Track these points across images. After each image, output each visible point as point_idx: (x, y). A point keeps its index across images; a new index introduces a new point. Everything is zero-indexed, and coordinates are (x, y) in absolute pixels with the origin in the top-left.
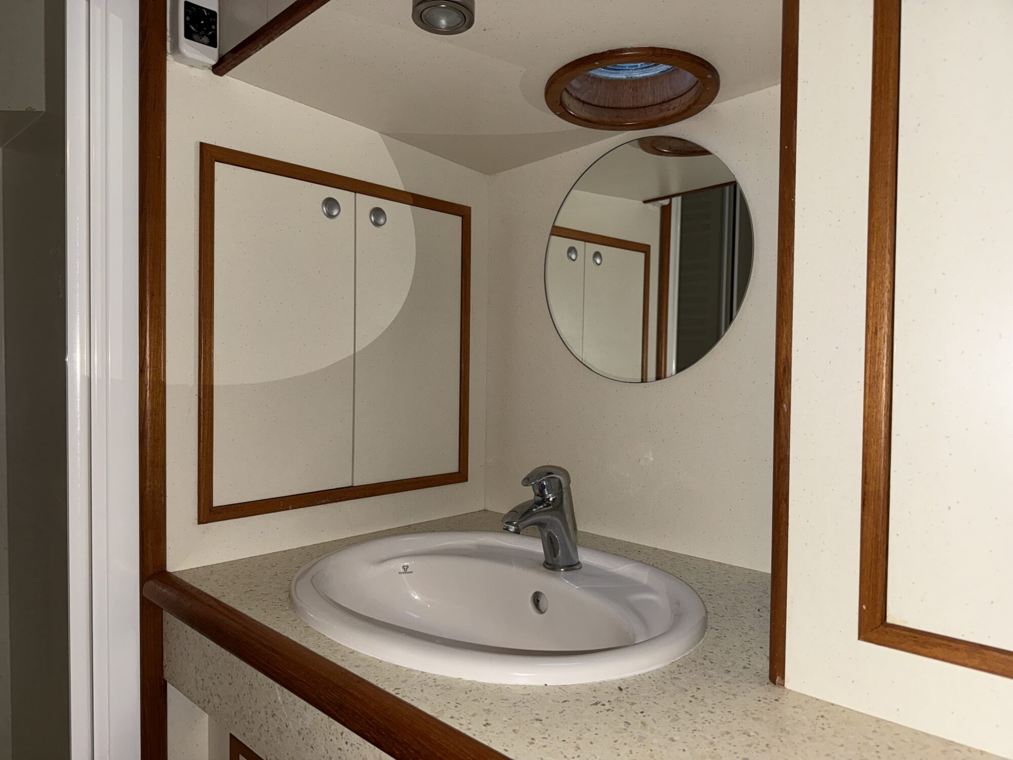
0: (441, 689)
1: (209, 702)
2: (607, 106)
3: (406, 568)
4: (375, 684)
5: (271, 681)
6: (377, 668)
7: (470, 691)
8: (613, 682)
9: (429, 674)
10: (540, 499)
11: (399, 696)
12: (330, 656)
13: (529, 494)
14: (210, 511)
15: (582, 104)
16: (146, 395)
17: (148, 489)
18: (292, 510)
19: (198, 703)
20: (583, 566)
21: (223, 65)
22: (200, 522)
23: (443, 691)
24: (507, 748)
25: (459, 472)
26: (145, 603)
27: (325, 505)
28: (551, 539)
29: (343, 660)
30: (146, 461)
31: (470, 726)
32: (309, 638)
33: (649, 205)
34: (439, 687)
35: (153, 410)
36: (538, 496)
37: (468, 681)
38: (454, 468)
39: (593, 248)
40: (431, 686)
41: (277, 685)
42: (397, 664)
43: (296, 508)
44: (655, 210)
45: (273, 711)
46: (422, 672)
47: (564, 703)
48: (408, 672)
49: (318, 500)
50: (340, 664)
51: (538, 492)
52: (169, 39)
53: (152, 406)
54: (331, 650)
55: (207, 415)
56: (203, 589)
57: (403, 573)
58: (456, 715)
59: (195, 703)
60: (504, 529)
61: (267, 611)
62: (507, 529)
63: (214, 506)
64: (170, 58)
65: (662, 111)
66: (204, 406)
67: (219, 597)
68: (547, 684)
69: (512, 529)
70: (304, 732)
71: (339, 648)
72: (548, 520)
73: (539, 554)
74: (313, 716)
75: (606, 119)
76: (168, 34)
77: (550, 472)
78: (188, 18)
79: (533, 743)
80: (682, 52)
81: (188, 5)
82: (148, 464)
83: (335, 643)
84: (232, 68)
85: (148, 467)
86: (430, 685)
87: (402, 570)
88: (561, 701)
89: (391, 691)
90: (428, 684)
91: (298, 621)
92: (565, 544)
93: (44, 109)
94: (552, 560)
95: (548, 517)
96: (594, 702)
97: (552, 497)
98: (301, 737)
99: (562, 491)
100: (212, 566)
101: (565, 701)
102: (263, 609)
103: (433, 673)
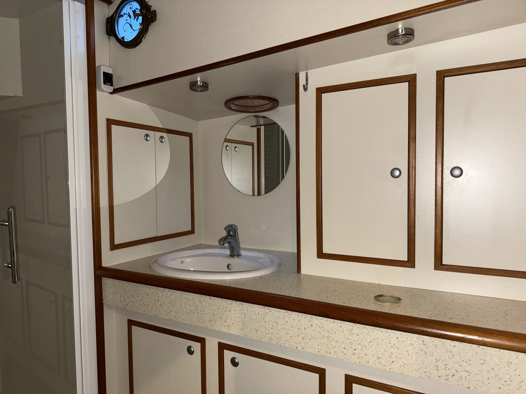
2: (243, 105)
10: (228, 234)
13: (225, 233)
14: (115, 246)
15: (235, 105)
20: (242, 255)
21: (114, 92)
22: (112, 250)
25: (192, 230)
28: (232, 247)
33: (253, 128)
38: (190, 229)
39: (234, 145)
43: (140, 244)
44: (255, 129)
49: (147, 242)
51: (228, 232)
52: (97, 84)
55: (112, 213)
57: (182, 263)
63: (116, 244)
64: (97, 90)
65: (261, 108)
69: (222, 243)
70: (171, 302)
73: (228, 253)
75: (243, 110)
76: (98, 82)
77: (231, 226)
78: (104, 77)
80: (268, 97)
81: (104, 73)
87: (181, 262)
92: (237, 248)
94: (232, 254)
95: (232, 240)
96: (255, 280)
97: (232, 233)
98: (170, 304)
99: (235, 231)
100: (115, 265)
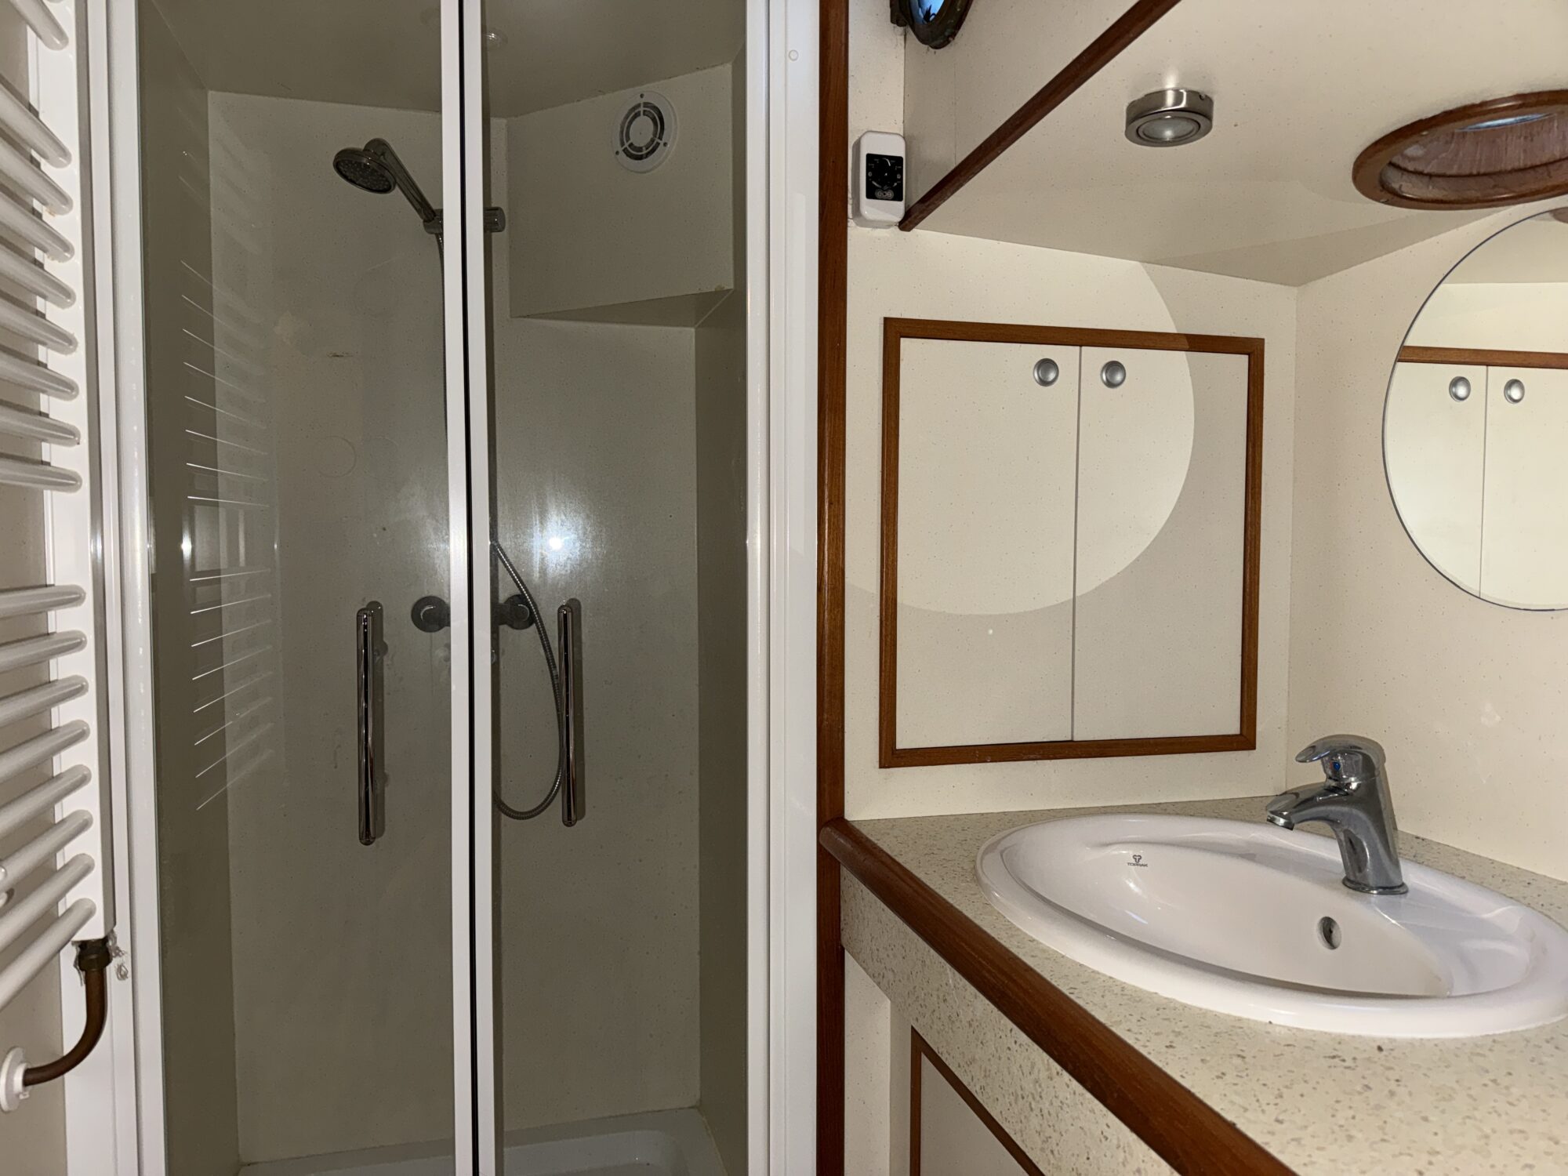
0: (1128, 999)
1: (883, 977)
3: (1137, 858)
4: (1049, 979)
5: (943, 961)
6: (1057, 962)
7: (1164, 1009)
8: (1374, 1040)
9: (1118, 981)
10: (1333, 784)
11: (1072, 997)
12: (1005, 939)
13: (1316, 774)
14: (893, 754)
16: (824, 616)
17: (826, 723)
18: (991, 764)
19: (873, 976)
20: (1410, 889)
21: (909, 219)
22: (882, 766)
23: (1128, 1002)
24: (1184, 1075)
25: (1242, 735)
26: (822, 854)
27: (1034, 762)
28: (1351, 842)
29: (1018, 947)
30: (823, 690)
31: (1148, 1044)
32: (985, 917)
34: (1125, 997)
35: (831, 633)
36: (1330, 778)
37: (1166, 998)
38: (1232, 727)
39: (1504, 374)
40: (1116, 994)
41: (948, 966)
42: (1082, 963)
43: (996, 761)
45: (944, 996)
46: (1111, 978)
47: (1286, 1048)
48: (1092, 974)
49: (1024, 754)
50: (1014, 950)
51: (1330, 773)
52: (850, 202)
53: (830, 629)
54: (1007, 933)
55: (889, 640)
56: (880, 844)
57: (1134, 865)
58: (1135, 1029)
59: (870, 976)
60: (1268, 820)
61: (945, 879)
62: (1272, 821)
63: (897, 748)
64: (851, 223)
66: (886, 630)
67: (896, 856)
68: (1272, 1021)
69: (1282, 821)
70: (975, 1024)
71: (1020, 933)
72: (1343, 814)
73: (1332, 862)
74: (982, 1007)
76: (850, 195)
77: (1356, 745)
78: (870, 174)
79: (1221, 1078)
81: (870, 158)
82: (826, 694)
83: (1015, 927)
84: (920, 221)
85: (825, 698)
86: (1115, 992)
87: (1133, 861)
88: (1283, 1043)
89: (1065, 990)
90: (1113, 991)
91: (978, 896)
93: (732, 287)
94: (1355, 876)
95: (1345, 809)
96: (1332, 1055)
97: (1355, 781)
98: (972, 1029)
99: (1374, 775)
100: (895, 820)
101: (1288, 1045)
102: (941, 876)
103: (1124, 980)
